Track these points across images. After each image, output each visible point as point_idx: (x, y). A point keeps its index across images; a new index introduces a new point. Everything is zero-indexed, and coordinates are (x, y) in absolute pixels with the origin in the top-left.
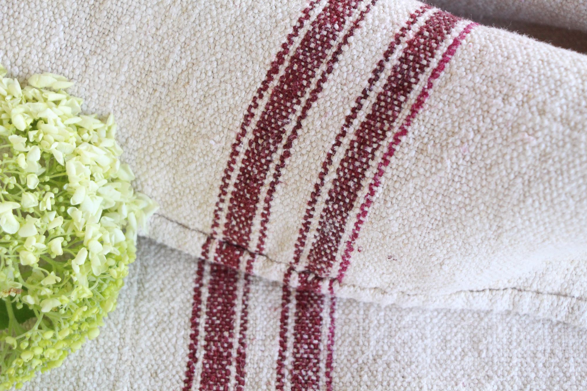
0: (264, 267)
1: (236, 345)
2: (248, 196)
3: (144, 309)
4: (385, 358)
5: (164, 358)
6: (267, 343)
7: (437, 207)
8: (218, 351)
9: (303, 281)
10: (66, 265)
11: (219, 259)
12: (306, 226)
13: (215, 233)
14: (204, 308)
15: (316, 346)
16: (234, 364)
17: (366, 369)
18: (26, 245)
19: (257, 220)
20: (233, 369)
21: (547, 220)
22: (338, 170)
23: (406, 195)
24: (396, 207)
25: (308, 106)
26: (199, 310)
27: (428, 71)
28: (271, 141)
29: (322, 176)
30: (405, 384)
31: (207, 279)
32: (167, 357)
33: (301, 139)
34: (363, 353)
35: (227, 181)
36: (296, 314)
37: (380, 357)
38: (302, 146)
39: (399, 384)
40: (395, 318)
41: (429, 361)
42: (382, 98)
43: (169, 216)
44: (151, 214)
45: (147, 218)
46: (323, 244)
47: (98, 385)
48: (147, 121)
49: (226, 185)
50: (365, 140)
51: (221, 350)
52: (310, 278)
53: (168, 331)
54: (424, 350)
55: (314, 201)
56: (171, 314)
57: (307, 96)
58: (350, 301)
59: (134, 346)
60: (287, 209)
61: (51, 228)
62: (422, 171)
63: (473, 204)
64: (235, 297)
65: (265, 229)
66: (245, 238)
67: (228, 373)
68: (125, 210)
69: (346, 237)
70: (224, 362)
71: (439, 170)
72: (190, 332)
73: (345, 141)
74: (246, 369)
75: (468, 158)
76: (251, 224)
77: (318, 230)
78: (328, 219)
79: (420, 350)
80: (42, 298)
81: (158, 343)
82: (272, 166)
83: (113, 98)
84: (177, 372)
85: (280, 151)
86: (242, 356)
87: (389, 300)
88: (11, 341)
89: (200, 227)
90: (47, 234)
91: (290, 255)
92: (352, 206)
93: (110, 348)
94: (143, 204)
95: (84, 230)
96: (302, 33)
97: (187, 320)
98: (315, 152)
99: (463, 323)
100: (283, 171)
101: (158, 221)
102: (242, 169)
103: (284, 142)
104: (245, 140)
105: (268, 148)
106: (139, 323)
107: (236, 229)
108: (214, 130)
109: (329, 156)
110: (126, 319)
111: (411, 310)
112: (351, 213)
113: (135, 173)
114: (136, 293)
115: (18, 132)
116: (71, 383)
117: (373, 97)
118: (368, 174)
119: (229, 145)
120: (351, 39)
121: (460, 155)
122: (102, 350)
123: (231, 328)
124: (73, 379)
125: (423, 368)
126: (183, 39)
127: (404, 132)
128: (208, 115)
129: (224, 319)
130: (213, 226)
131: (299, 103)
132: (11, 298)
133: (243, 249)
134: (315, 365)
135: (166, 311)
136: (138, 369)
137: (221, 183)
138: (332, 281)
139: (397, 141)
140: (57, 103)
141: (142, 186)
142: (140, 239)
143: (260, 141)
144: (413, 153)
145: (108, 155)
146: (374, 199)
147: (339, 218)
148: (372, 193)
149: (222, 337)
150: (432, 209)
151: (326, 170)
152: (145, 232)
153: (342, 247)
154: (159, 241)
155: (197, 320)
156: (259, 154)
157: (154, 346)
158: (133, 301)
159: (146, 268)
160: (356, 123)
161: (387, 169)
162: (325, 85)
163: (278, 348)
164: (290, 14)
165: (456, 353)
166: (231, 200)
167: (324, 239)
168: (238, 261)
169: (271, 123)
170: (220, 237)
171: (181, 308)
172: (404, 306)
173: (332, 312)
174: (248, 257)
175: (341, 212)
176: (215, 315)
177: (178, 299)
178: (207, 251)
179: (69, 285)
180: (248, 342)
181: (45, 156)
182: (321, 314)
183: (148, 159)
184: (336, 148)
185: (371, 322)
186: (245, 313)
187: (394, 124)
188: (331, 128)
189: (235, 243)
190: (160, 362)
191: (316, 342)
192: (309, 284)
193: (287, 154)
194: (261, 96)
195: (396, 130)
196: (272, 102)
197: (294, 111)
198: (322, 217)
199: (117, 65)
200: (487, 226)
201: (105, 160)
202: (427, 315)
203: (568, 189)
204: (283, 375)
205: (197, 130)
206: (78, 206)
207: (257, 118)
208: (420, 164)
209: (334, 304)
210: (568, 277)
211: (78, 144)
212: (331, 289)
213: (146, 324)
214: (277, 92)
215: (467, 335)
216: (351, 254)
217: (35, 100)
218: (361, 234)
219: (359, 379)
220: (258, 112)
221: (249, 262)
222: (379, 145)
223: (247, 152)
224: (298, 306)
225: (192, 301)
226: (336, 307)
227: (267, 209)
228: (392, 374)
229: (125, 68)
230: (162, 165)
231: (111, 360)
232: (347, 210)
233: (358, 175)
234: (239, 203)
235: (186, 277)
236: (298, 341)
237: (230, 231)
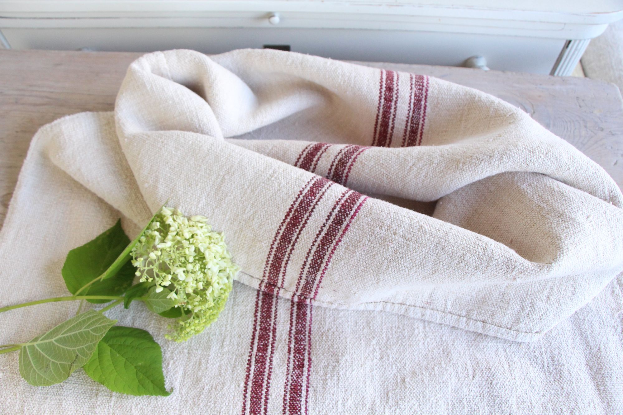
0: (284, 293)
1: (272, 324)
2: (277, 265)
3: (236, 310)
4: (332, 330)
5: (243, 329)
6: (285, 323)
7: (353, 271)
8: (265, 327)
9: (299, 299)
10: (204, 293)
11: (266, 289)
12: (301, 277)
13: (264, 279)
14: (259, 309)
15: (305, 325)
16: (272, 332)
17: (325, 334)
18: (188, 285)
19: (281, 275)
20: (271, 334)
21: (397, 277)
22: (313, 256)
23: (341, 266)
24: (337, 271)
25: (301, 230)
26: (258, 310)
27: (350, 216)
28: (286, 243)
29: (307, 258)
30: (340, 341)
31: (261, 297)
32: (245, 329)
33: (299, 243)
34: (323, 328)
35: (269, 259)
36: (297, 312)
37: (330, 329)
38: (299, 245)
39: (338, 341)
40: (336, 314)
41: (350, 331)
42: (331, 227)
43: (246, 272)
44: (238, 272)
45: (237, 273)
46: (307, 285)
47: (217, 340)
48: (237, 234)
49: (269, 261)
50: (324, 244)
51: (266, 326)
52: (302, 298)
53: (245, 318)
54: (348, 327)
55: (304, 268)
56: (246, 312)
57: (301, 225)
58: (318, 307)
59: (232, 324)
60: (293, 271)
61: (198, 278)
62: (347, 256)
63: (368, 270)
64: (272, 305)
65: (284, 278)
66: (276, 281)
67: (269, 336)
68: (228, 270)
69: (316, 282)
70: (268, 331)
71: (354, 256)
72: (254, 319)
73: (316, 244)
74: (276, 334)
75: (366, 252)
76: (279, 276)
77: (305, 279)
78: (309, 275)
79: (346, 327)
80: (195, 306)
81: (241, 323)
82: (287, 253)
83: (224, 225)
84: (249, 335)
85: (290, 248)
86: (275, 329)
87: (334, 307)
88: (182, 323)
89: (258, 277)
90: (196, 280)
91: (294, 289)
92: (319, 270)
93: (222, 325)
94: (235, 268)
95: (211, 278)
96: (299, 200)
97: (253, 314)
98: (304, 248)
99: (363, 316)
100: (291, 256)
101: (241, 274)
102: (275, 254)
103: (292, 244)
104: (276, 243)
105: (285, 246)
106: (233, 315)
107: (273, 278)
108: (264, 239)
109: (310, 250)
110: (228, 313)
111: (343, 310)
113: (232, 255)
114: (232, 303)
115: (186, 239)
116: (206, 339)
117: (327, 226)
118: (325, 257)
119: (270, 245)
120: (319, 203)
121: (362, 251)
122: (219, 326)
123: (270, 317)
124: (207, 338)
125: (347, 334)
126: (251, 202)
127: (340, 241)
128: (261, 233)
129: (267, 314)
130: (263, 277)
131: (298, 228)
132: (183, 306)
133: (275, 286)
134: (304, 333)
135: (244, 310)
136: (233, 334)
137: (266, 260)
138: (311, 299)
139: (337, 244)
140: (201, 227)
141: (235, 260)
142: (234, 281)
143: (282, 243)
144: (344, 249)
145: (221, 248)
146: (328, 267)
147: (314, 275)
148: (327, 265)
149: (266, 321)
150: (351, 272)
151: (309, 255)
152: (236, 279)
153: (315, 286)
154: (242, 282)
155: (257, 314)
156: (281, 248)
157: (239, 325)
158: (231, 306)
159: (236, 292)
160: (321, 237)
161: (333, 256)
162: (308, 221)
163: (289, 326)
164: (294, 193)
165: (361, 328)
166: (271, 267)
167: (308, 283)
168: (273, 291)
169: (286, 236)
170: (266, 281)
171: (250, 309)
172: (340, 309)
173: (311, 311)
174: (277, 289)
175: (315, 273)
176: (264, 312)
177: (249, 306)
178: (261, 287)
179: (205, 301)
180: (277, 323)
181: (196, 249)
182: (307, 312)
183: (237, 250)
184: (313, 247)
185: (326, 315)
186: (276, 311)
187: (336, 237)
188: (310, 239)
189: (272, 283)
190: (242, 331)
191: (304, 323)
192: (302, 300)
193: (293, 249)
194: (283, 225)
195: (337, 240)
196: (287, 228)
197: (296, 232)
198: (307, 274)
199: (226, 212)
200: (373, 279)
201: (220, 251)
202: (349, 312)
203: (405, 264)
204: (291, 337)
205: (257, 238)
206: (209, 269)
207: (281, 234)
208: (346, 254)
209: (312, 308)
210: (405, 297)
211: (209, 244)
212: (311, 302)
213: (236, 316)
214: (289, 224)
215: (365, 320)
216: (319, 289)
217: (193, 226)
218: (322, 281)
219: (321, 338)
220: (281, 232)
221: (278, 291)
222: (330, 246)
223: (277, 248)
224: (297, 308)
225: (255, 306)
226: (313, 309)
227: (285, 270)
228: (335, 337)
229: (229, 214)
230: (243, 252)
231: (222, 330)
232: (317, 271)
233: (321, 258)
234: (274, 268)
235: (252, 296)
236: (297, 323)
237: (270, 278)
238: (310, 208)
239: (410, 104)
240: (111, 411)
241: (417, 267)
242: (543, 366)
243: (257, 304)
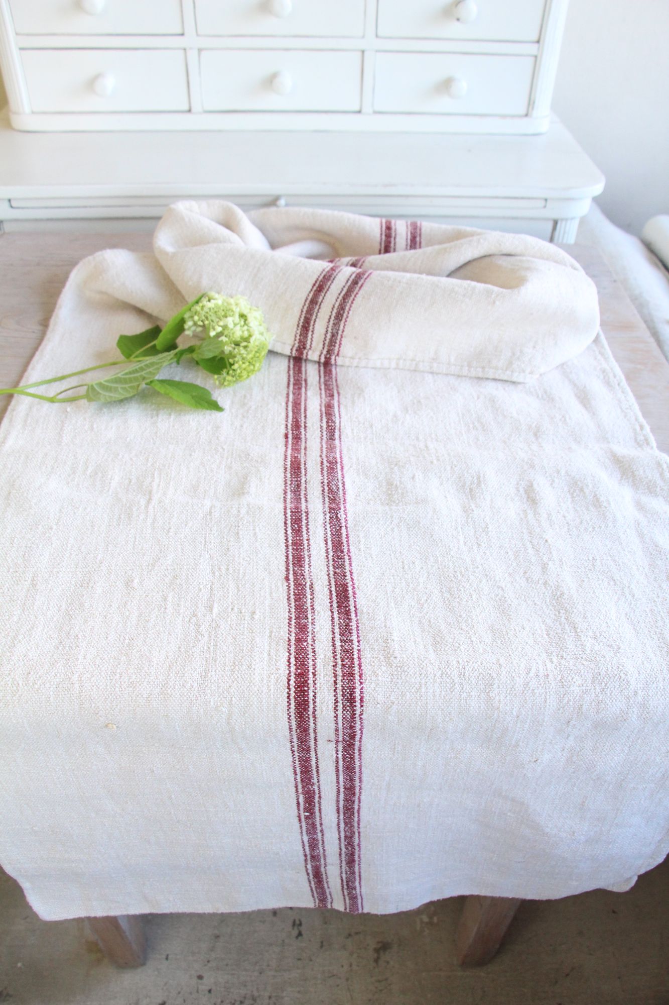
0: (311, 355)
1: (304, 377)
2: (307, 325)
3: (271, 370)
4: (355, 378)
6: (314, 376)
9: (326, 358)
11: (296, 354)
12: (327, 331)
13: (295, 344)
15: (331, 377)
17: (349, 380)
19: (310, 334)
21: (404, 312)
22: (337, 309)
23: (359, 312)
24: (356, 316)
25: (326, 292)
26: (290, 370)
27: (364, 279)
28: (314, 305)
29: (331, 312)
30: (363, 382)
31: (292, 360)
32: (280, 381)
33: (324, 302)
35: (300, 322)
36: (323, 369)
37: (353, 378)
38: (325, 304)
39: (360, 382)
41: (370, 379)
42: (350, 287)
43: (279, 340)
46: (332, 337)
47: (258, 386)
48: (272, 308)
49: (299, 324)
50: (345, 298)
51: (299, 378)
52: (328, 356)
53: (280, 376)
54: (368, 377)
55: (329, 321)
56: (281, 371)
57: (325, 290)
58: (342, 365)
59: (269, 378)
60: (320, 327)
62: (364, 303)
63: (381, 311)
64: (302, 364)
65: (312, 338)
66: (305, 343)
69: (340, 332)
70: (300, 381)
71: (369, 303)
72: (287, 374)
73: (339, 300)
74: (308, 382)
75: (378, 298)
76: (308, 336)
82: (315, 313)
83: (260, 302)
84: (284, 383)
85: (317, 308)
87: (355, 363)
89: (290, 342)
90: (242, 331)
91: (321, 346)
92: (342, 319)
96: (322, 275)
98: (329, 305)
100: (319, 314)
102: (304, 317)
103: (318, 304)
104: (305, 307)
105: (313, 307)
106: (270, 373)
107: (302, 340)
108: (295, 305)
109: (334, 305)
110: (265, 372)
111: (363, 367)
112: (342, 322)
113: (267, 325)
117: (346, 287)
118: (347, 308)
119: (300, 310)
120: (338, 274)
121: (375, 297)
126: (283, 282)
127: (357, 293)
128: (293, 301)
129: (298, 372)
130: (294, 341)
131: (323, 292)
133: (304, 348)
134: (331, 381)
135: (278, 370)
136: (270, 383)
137: (297, 323)
138: (335, 357)
139: (355, 296)
143: (310, 306)
144: (361, 299)
146: (349, 315)
147: (338, 325)
148: (348, 313)
149: (298, 375)
151: (333, 310)
152: (270, 347)
153: (339, 337)
154: (275, 350)
156: (310, 310)
157: (275, 378)
159: (270, 361)
160: (342, 294)
161: (353, 305)
162: (331, 286)
163: (318, 377)
164: (318, 271)
165: (379, 378)
166: (301, 328)
167: (333, 335)
168: (303, 354)
169: (314, 300)
170: (297, 345)
172: (360, 366)
173: (336, 369)
174: (306, 351)
176: (295, 371)
177: (282, 368)
178: (292, 352)
180: (308, 376)
182: (332, 368)
183: (272, 320)
184: (336, 302)
185: (349, 370)
186: (306, 371)
187: (354, 292)
188: (334, 297)
189: (302, 346)
193: (319, 308)
194: (310, 293)
195: (355, 294)
196: (314, 294)
197: (321, 295)
198: (332, 326)
199: (262, 292)
200: (386, 318)
201: (258, 318)
202: (369, 369)
203: (409, 301)
204: (321, 383)
205: (289, 307)
208: (363, 301)
209: (336, 366)
210: (414, 354)
211: (250, 311)
213: (272, 374)
214: (315, 291)
215: (382, 374)
216: (342, 340)
218: (345, 330)
219: (346, 382)
220: (309, 298)
221: (306, 354)
222: (350, 299)
223: (306, 311)
224: (324, 366)
225: (287, 368)
227: (313, 328)
229: (264, 293)
230: (277, 321)
231: (261, 381)
232: (340, 321)
233: (343, 309)
234: (303, 329)
235: (285, 362)
236: (325, 376)
237: (300, 341)
238: (332, 279)
240: (171, 424)
241: (419, 301)
242: (538, 396)
243: (289, 367)
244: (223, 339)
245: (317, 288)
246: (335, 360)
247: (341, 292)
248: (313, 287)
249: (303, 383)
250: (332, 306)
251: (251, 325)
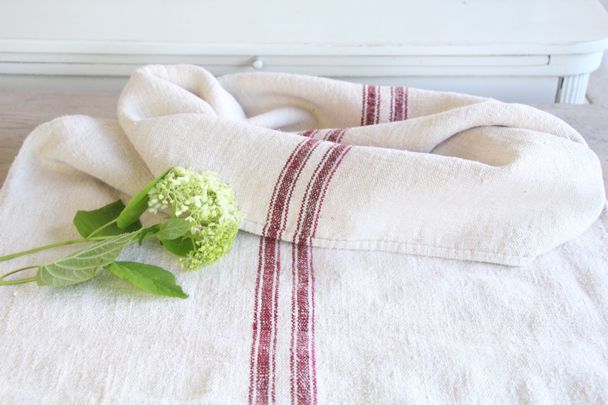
0: (286, 235)
1: (276, 260)
3: (241, 252)
4: (332, 261)
5: (250, 264)
6: (288, 259)
9: (300, 239)
10: (217, 220)
11: (269, 234)
12: (302, 211)
13: (268, 223)
15: (306, 260)
17: (325, 264)
18: (204, 212)
19: (284, 212)
21: (384, 191)
22: (313, 187)
23: (336, 191)
24: (333, 196)
25: (301, 169)
26: (262, 251)
27: (342, 155)
28: (288, 183)
29: (307, 191)
30: (340, 266)
31: (264, 244)
33: (299, 180)
34: (324, 260)
35: (273, 200)
36: (298, 252)
37: (330, 261)
38: (300, 182)
39: (338, 266)
40: (335, 252)
42: (327, 163)
43: (250, 219)
46: (308, 218)
47: (226, 270)
48: (243, 184)
49: (272, 202)
50: (322, 176)
51: (271, 261)
52: (303, 237)
53: (250, 257)
54: (346, 260)
55: (304, 200)
56: (251, 253)
57: (301, 167)
58: (318, 246)
59: (238, 261)
60: (295, 206)
63: (359, 190)
64: (275, 248)
65: (286, 217)
66: (279, 223)
67: (274, 267)
69: (316, 212)
70: (272, 264)
71: (347, 180)
72: (259, 257)
73: (315, 178)
74: (280, 266)
75: (357, 175)
76: (282, 216)
77: (306, 212)
78: (309, 206)
79: (344, 260)
81: (247, 260)
82: (289, 191)
83: (231, 178)
84: (255, 267)
85: (292, 186)
87: (332, 245)
89: (262, 221)
91: (295, 227)
92: (318, 199)
93: (229, 261)
96: (298, 150)
97: (258, 254)
98: (304, 183)
100: (293, 192)
101: (246, 221)
102: (278, 195)
103: (293, 182)
104: (279, 185)
105: (287, 185)
106: (239, 255)
107: (276, 220)
108: (268, 183)
109: (309, 183)
110: (235, 254)
111: (340, 249)
112: (317, 201)
117: (323, 164)
118: (323, 186)
119: (273, 187)
120: (315, 150)
121: (354, 175)
122: (226, 262)
123: (274, 256)
125: (346, 263)
126: (256, 157)
127: (334, 171)
128: (266, 178)
129: (271, 254)
130: (267, 221)
131: (298, 169)
132: (197, 233)
133: (278, 228)
134: (306, 264)
135: (249, 252)
136: (240, 267)
137: (270, 202)
138: (311, 237)
139: (332, 174)
140: (212, 178)
141: (241, 209)
143: (285, 184)
144: (338, 177)
145: (230, 193)
146: (325, 194)
147: (314, 205)
148: (325, 192)
149: (271, 258)
150: (346, 194)
151: (308, 188)
152: (241, 227)
153: (315, 217)
154: (246, 230)
155: (261, 254)
156: (284, 188)
159: (241, 241)
160: (318, 172)
161: (330, 184)
162: (307, 163)
163: (292, 261)
164: (293, 145)
165: (358, 261)
166: (274, 207)
167: (308, 215)
168: (276, 234)
169: (288, 177)
170: (270, 225)
171: (255, 251)
172: (338, 248)
173: (311, 250)
174: (280, 232)
175: (314, 202)
176: (268, 253)
177: (254, 249)
178: (265, 232)
180: (281, 259)
182: (307, 252)
183: (243, 198)
184: (312, 180)
185: (326, 253)
186: (279, 253)
188: (309, 175)
189: (275, 226)
192: (302, 240)
193: (294, 186)
194: (284, 170)
195: (332, 171)
196: (289, 171)
197: (296, 172)
198: (307, 206)
199: (233, 167)
200: (365, 197)
202: (347, 251)
203: (390, 179)
204: (294, 267)
205: (262, 184)
206: (220, 206)
208: (341, 180)
210: (396, 234)
211: (220, 188)
213: (242, 256)
214: (290, 167)
216: (318, 220)
218: (321, 209)
219: (322, 266)
220: (283, 175)
221: (280, 234)
222: (326, 177)
223: (280, 189)
224: (299, 249)
225: (259, 249)
227: (287, 208)
228: (335, 264)
229: (236, 168)
230: (248, 199)
231: (230, 264)
232: (316, 200)
233: (319, 187)
234: (277, 208)
235: (256, 243)
236: (299, 259)
237: (273, 221)
238: (308, 154)
239: (391, 107)
241: (400, 180)
242: (534, 282)
243: (261, 248)
244: (190, 219)
245: (292, 164)
246: (311, 241)
247: (317, 169)
248: (287, 163)
249: (276, 266)
250: (307, 184)
251: (220, 203)
